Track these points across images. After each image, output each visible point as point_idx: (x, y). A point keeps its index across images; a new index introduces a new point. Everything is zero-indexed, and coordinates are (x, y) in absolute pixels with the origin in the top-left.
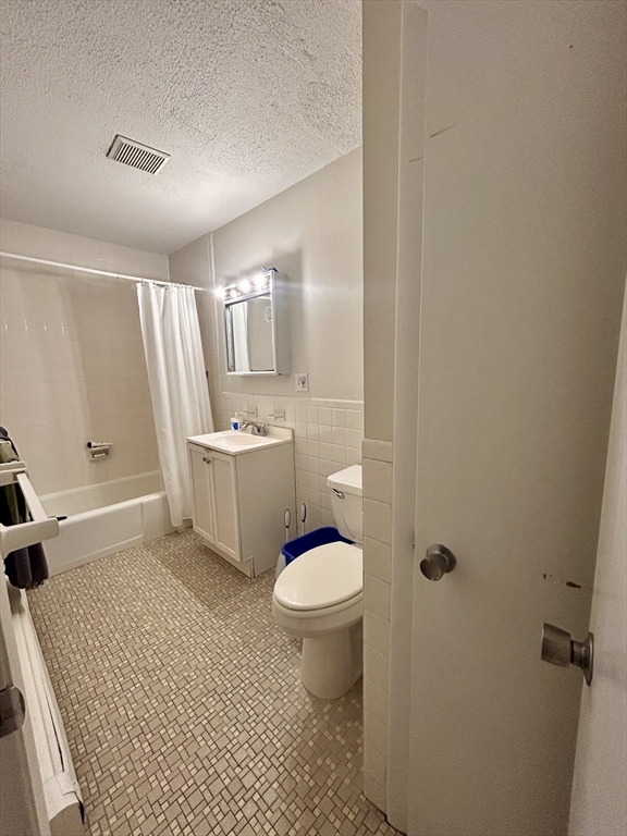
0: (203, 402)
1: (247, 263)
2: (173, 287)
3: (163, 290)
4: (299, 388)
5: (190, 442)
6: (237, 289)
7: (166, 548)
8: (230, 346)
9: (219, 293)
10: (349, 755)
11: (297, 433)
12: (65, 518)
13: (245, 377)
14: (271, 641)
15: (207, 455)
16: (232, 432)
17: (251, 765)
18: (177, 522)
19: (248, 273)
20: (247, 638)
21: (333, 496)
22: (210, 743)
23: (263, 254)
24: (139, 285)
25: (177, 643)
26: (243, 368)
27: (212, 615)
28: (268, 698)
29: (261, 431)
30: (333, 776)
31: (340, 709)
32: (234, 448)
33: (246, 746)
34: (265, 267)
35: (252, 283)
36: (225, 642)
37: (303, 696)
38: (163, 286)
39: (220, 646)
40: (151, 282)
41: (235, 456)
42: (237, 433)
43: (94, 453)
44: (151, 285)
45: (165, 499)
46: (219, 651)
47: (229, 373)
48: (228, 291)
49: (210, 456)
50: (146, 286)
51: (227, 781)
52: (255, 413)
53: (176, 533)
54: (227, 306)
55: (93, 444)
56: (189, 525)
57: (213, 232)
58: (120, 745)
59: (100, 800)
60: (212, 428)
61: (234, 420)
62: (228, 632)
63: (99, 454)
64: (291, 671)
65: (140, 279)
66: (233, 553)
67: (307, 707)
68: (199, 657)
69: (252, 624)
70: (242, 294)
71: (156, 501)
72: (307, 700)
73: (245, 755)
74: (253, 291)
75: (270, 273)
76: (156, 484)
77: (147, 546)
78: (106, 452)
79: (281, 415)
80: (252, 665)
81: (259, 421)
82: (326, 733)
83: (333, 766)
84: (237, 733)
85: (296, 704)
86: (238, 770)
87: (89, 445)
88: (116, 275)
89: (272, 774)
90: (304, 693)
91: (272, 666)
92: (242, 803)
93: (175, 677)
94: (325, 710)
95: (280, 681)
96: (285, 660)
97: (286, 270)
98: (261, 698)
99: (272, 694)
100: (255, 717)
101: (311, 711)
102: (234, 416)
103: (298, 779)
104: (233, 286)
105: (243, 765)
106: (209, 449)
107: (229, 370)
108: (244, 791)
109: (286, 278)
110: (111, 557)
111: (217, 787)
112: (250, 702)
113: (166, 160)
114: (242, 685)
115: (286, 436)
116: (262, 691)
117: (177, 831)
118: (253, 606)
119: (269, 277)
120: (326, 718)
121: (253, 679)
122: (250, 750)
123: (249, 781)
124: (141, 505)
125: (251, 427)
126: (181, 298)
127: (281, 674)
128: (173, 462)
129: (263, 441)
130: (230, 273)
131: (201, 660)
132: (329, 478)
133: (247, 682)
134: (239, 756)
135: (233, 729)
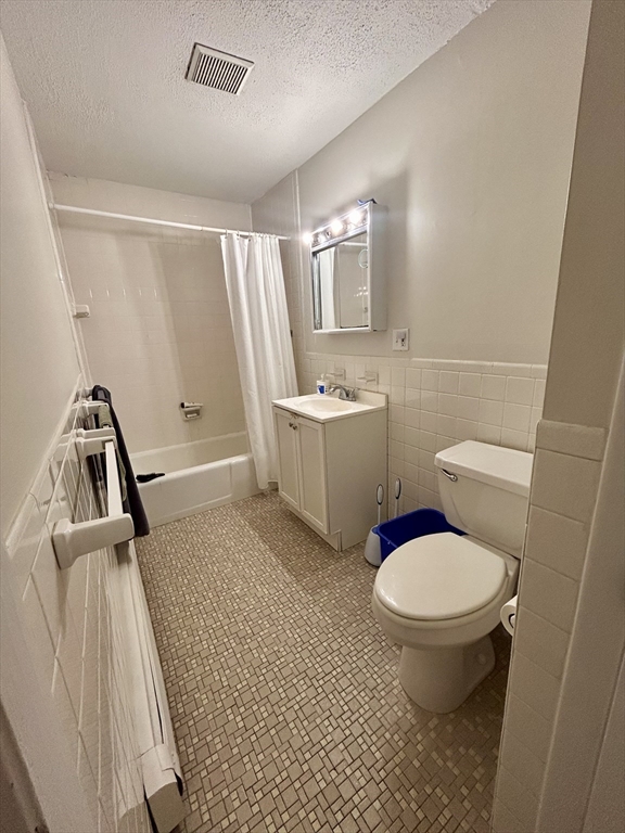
0: (287, 364)
1: (341, 196)
2: (257, 237)
3: (247, 241)
4: (398, 346)
5: (276, 406)
6: (326, 233)
7: (254, 510)
8: (317, 300)
9: (306, 238)
10: (465, 791)
11: (392, 399)
12: (163, 475)
13: (333, 335)
14: (363, 627)
15: (293, 421)
16: (318, 396)
17: (348, 772)
18: (263, 485)
19: (341, 210)
20: (336, 620)
21: (441, 476)
22: (303, 733)
23: (358, 184)
24: (223, 237)
25: (267, 612)
26: (329, 325)
27: (299, 588)
28: (363, 694)
29: (350, 395)
30: (447, 813)
31: (449, 728)
32: (323, 415)
33: (341, 747)
34: (360, 201)
35: (346, 223)
36: (314, 619)
37: (404, 702)
38: (246, 237)
39: (309, 623)
40: (234, 233)
41: (324, 423)
42: (323, 397)
43: (187, 413)
44: (235, 237)
45: (251, 463)
46: (308, 629)
47: (316, 331)
48: (316, 235)
49: (296, 421)
50: (230, 237)
51: (323, 784)
52: (343, 375)
53: (262, 495)
54: (315, 254)
55: (186, 405)
56: (275, 488)
57: (299, 169)
58: (216, 713)
59: (197, 770)
60: (296, 392)
61: (320, 383)
62: (317, 609)
63: (192, 414)
64: (387, 667)
65: (224, 231)
66: (320, 524)
67: (409, 716)
68: (288, 632)
69: (341, 603)
70: (332, 237)
71: (242, 463)
72: (409, 707)
73: (342, 758)
74: (345, 232)
75: (367, 206)
76: (243, 446)
77: (236, 505)
78: (197, 412)
79: (373, 378)
80: (343, 651)
81: (347, 384)
82: (434, 755)
83: (445, 800)
84: (330, 729)
85: (395, 708)
86: (334, 774)
87: (182, 405)
88: (200, 228)
89: (373, 791)
90: (404, 700)
91: (366, 657)
92: (339, 816)
93: (265, 650)
94: (431, 725)
95: (375, 676)
96: (380, 653)
97: (387, 201)
98: (355, 692)
99: (367, 690)
100: (349, 713)
101: (414, 721)
102: (320, 379)
103: (403, 804)
104: (321, 229)
105: (340, 769)
106: (295, 414)
107: (316, 328)
108: (341, 801)
109: (386, 209)
110: (204, 514)
111: (312, 789)
112: (343, 694)
113: (250, 70)
114: (334, 673)
115: (380, 402)
116: (356, 684)
117: (272, 829)
118: (342, 583)
119: (366, 211)
120: (433, 735)
121: (346, 668)
122: (345, 753)
123: (347, 791)
124: (230, 466)
125: (338, 390)
126: (265, 247)
127: (376, 669)
128: (260, 426)
129: (352, 408)
130: (320, 212)
131: (290, 635)
132: (437, 455)
133: (339, 670)
134: (335, 757)
135: (326, 722)
